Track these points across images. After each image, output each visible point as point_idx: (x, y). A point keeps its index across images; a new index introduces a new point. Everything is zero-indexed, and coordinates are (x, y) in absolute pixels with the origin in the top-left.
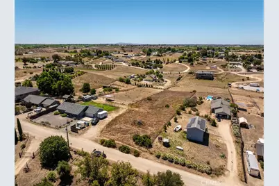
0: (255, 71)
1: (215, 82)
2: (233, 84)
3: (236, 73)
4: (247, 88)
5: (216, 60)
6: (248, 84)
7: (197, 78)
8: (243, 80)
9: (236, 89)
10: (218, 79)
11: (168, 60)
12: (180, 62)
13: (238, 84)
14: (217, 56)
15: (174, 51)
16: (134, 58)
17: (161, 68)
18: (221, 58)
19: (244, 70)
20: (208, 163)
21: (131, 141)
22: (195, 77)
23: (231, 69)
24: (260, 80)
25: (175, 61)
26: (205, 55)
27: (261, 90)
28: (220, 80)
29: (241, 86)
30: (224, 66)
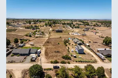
0: (74, 28)
1: (63, 33)
2: (70, 33)
3: (69, 29)
4: (75, 34)
5: (59, 25)
6: (74, 33)
7: (56, 32)
9: (71, 35)
10: (64, 32)
11: (40, 26)
12: (46, 26)
13: (71, 33)
14: (59, 23)
15: (40, 22)
16: (23, 25)
17: (39, 29)
18: (60, 24)
19: (71, 28)
20: (91, 59)
21: (62, 59)
22: (55, 32)
23: (67, 28)
24: (77, 31)
25: (44, 26)
26: (54, 23)
27: (79, 34)
28: (65, 32)
29: (73, 34)
30: (64, 27)
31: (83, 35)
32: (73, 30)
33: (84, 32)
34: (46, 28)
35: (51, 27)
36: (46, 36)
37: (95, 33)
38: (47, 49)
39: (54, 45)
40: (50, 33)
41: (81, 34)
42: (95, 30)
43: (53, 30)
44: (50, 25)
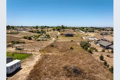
0: (88, 32)
1: (74, 37)
2: (83, 38)
3: (81, 33)
4: (90, 39)
6: (89, 37)
7: (66, 36)
8: (86, 36)
9: (86, 40)
11: (47, 30)
12: (54, 31)
13: (85, 38)
14: (68, 29)
15: (48, 27)
17: (45, 33)
18: (70, 29)
19: (84, 32)
22: (64, 36)
23: (78, 32)
24: (93, 35)
25: (51, 30)
26: (63, 28)
27: (96, 39)
28: (77, 36)
30: (75, 31)
31: (102, 40)
32: (87, 34)
33: (102, 37)
34: (53, 32)
35: (60, 31)
36: (51, 40)
38: (46, 58)
39: (61, 51)
40: (57, 37)
41: (98, 39)
43: (62, 34)
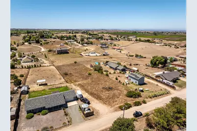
1: (70, 54)
2: (83, 54)
3: (77, 47)
4: (91, 55)
5: (53, 40)
7: (58, 54)
10: (72, 53)
11: (15, 43)
12: (30, 43)
13: (85, 53)
14: (51, 37)
17: (16, 50)
18: (55, 38)
20: (161, 90)
23: (72, 45)
25: (23, 43)
26: (42, 37)
27: (98, 55)
29: (87, 54)
30: (67, 44)
31: (104, 55)
32: (85, 48)
33: (103, 51)
35: (41, 44)
36: (43, 63)
37: (119, 51)
40: (46, 57)
41: (100, 55)
42: (115, 45)
43: (50, 51)
44: (38, 42)
